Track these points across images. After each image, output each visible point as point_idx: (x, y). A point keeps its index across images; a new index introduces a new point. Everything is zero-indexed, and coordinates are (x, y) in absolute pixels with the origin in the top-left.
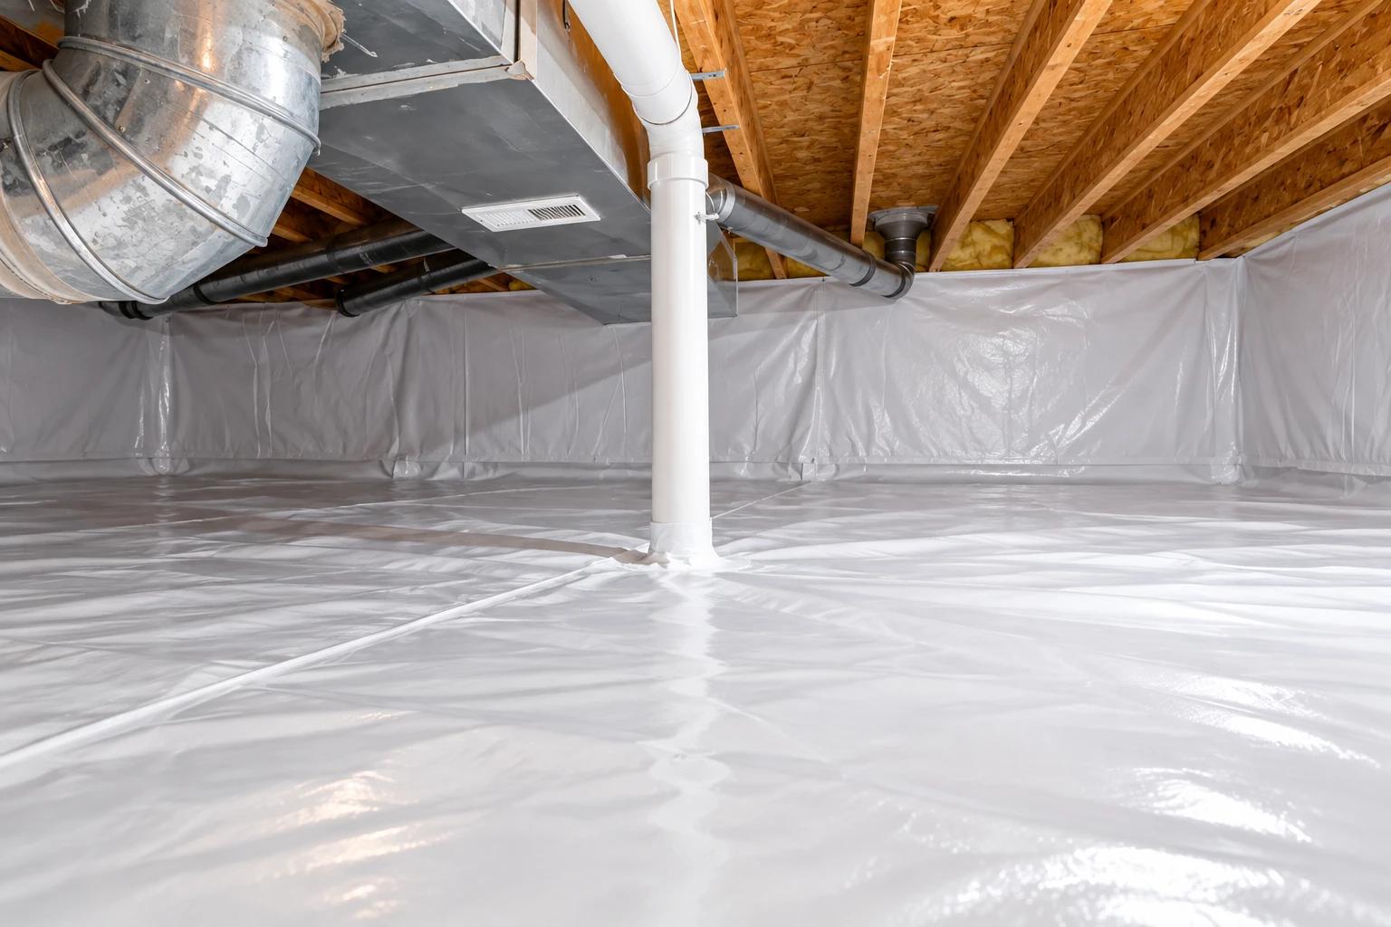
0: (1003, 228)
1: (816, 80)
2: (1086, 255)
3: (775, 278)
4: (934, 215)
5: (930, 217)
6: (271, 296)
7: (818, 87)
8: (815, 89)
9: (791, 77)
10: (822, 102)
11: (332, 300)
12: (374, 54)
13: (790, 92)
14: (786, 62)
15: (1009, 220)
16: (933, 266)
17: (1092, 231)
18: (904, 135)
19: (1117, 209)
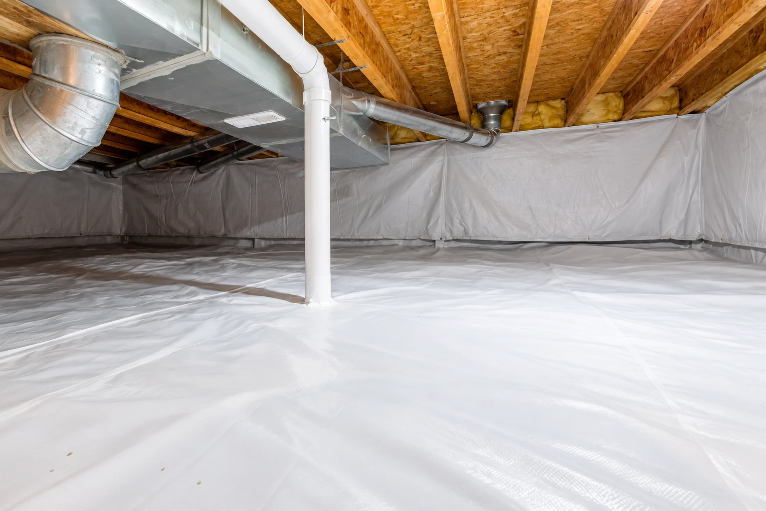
0: (558, 104)
1: (423, 36)
2: (612, 116)
3: (420, 141)
4: (512, 100)
5: (509, 102)
6: (167, 165)
7: (425, 38)
8: (423, 40)
9: (407, 35)
10: (429, 45)
11: (194, 166)
12: (142, 62)
13: (410, 43)
14: (404, 28)
15: (562, 99)
16: (514, 128)
17: (617, 103)
18: (481, 59)
19: (629, 88)
